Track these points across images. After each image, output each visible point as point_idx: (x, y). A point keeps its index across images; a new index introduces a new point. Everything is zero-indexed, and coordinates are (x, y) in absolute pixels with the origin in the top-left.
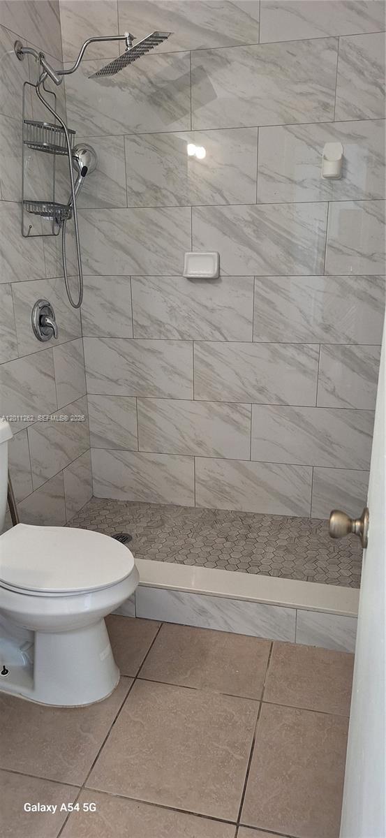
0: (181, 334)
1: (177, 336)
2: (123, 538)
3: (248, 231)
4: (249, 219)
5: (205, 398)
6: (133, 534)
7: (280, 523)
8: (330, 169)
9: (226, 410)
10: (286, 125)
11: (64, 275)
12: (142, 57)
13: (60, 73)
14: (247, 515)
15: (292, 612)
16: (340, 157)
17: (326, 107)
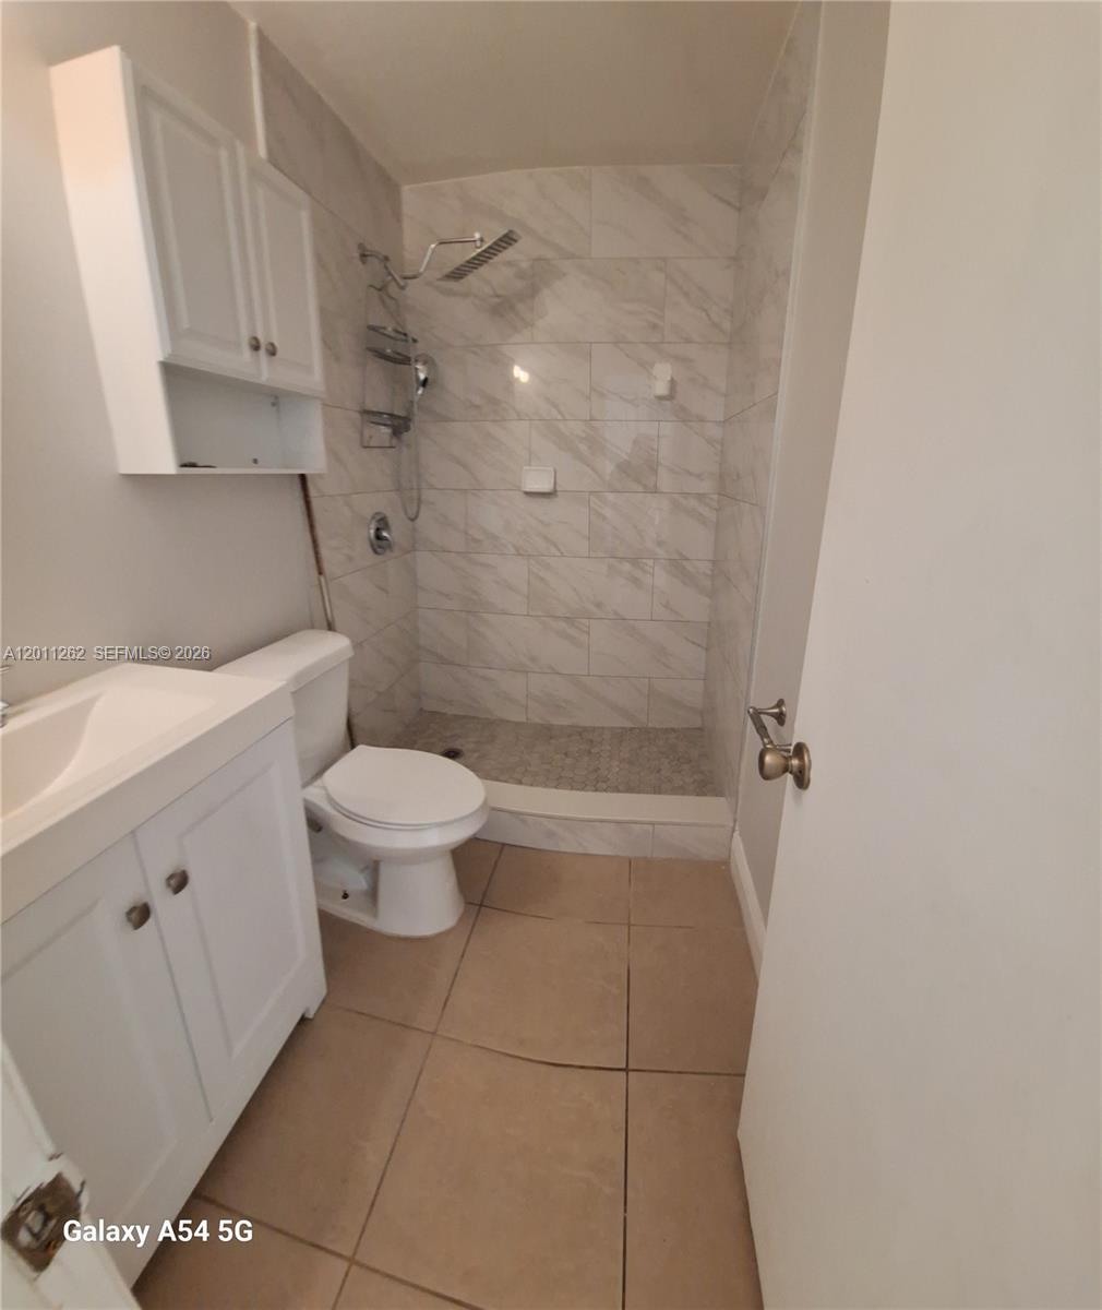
0: (517, 549)
1: (513, 551)
2: (452, 754)
3: (583, 447)
4: (584, 435)
5: (540, 613)
6: (463, 749)
7: (621, 735)
8: (661, 388)
9: (562, 625)
10: (616, 343)
11: (399, 489)
12: (485, 265)
13: (405, 278)
14: (585, 729)
15: (650, 828)
16: (669, 378)
17: (654, 327)
